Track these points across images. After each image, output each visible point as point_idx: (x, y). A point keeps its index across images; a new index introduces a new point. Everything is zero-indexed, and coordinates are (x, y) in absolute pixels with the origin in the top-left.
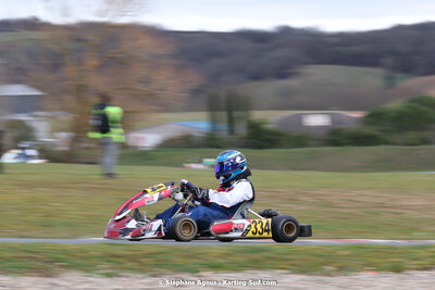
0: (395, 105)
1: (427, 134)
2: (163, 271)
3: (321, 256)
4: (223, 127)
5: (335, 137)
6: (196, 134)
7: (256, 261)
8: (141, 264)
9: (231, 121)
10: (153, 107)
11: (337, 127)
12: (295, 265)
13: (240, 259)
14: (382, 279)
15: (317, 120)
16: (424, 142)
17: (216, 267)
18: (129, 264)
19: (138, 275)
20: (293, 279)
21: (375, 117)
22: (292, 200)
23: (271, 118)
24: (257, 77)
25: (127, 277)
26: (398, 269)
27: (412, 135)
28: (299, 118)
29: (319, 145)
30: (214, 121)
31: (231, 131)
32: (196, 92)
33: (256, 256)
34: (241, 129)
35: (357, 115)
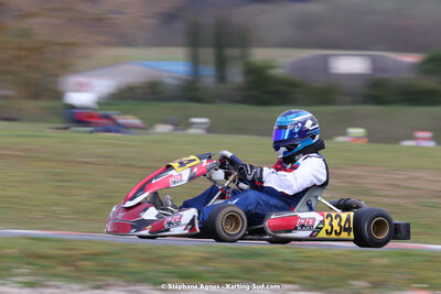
2: (111, 280)
3: (348, 265)
4: (208, 73)
5: (377, 92)
6: (169, 81)
7: (249, 271)
8: (78, 269)
9: (221, 63)
10: (103, 38)
11: (381, 76)
13: (225, 266)
15: (350, 65)
17: (190, 277)
18: (60, 269)
19: (75, 286)
23: (281, 60)
25: (57, 287)
28: (325, 60)
29: (354, 103)
30: (195, 62)
31: (221, 78)
32: (169, 17)
33: (251, 262)
34: (236, 76)
35: (410, 59)
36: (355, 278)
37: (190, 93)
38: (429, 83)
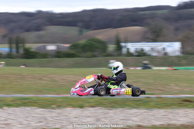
0: (83, 42)
1: (95, 53)
3: (51, 101)
4: (14, 50)
5: (58, 54)
6: (4, 53)
7: (25, 103)
9: (17, 48)
11: (60, 50)
12: (40, 105)
13: (18, 102)
14: (75, 111)
15: (51, 47)
16: (94, 56)
17: (9, 105)
20: (39, 110)
21: (75, 46)
22: (41, 79)
23: (33, 47)
24: (28, 30)
26: (81, 107)
27: (89, 54)
28: (45, 46)
29: (52, 58)
30: (11, 48)
31: (18, 52)
32: (4, 36)
33: (25, 101)
34: (21, 51)
35: (67, 45)
36: (53, 105)
37: (9, 56)
38: (73, 52)
